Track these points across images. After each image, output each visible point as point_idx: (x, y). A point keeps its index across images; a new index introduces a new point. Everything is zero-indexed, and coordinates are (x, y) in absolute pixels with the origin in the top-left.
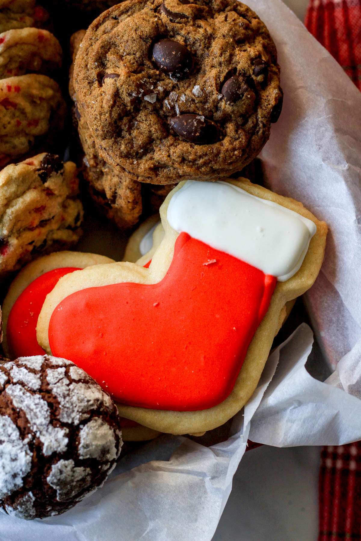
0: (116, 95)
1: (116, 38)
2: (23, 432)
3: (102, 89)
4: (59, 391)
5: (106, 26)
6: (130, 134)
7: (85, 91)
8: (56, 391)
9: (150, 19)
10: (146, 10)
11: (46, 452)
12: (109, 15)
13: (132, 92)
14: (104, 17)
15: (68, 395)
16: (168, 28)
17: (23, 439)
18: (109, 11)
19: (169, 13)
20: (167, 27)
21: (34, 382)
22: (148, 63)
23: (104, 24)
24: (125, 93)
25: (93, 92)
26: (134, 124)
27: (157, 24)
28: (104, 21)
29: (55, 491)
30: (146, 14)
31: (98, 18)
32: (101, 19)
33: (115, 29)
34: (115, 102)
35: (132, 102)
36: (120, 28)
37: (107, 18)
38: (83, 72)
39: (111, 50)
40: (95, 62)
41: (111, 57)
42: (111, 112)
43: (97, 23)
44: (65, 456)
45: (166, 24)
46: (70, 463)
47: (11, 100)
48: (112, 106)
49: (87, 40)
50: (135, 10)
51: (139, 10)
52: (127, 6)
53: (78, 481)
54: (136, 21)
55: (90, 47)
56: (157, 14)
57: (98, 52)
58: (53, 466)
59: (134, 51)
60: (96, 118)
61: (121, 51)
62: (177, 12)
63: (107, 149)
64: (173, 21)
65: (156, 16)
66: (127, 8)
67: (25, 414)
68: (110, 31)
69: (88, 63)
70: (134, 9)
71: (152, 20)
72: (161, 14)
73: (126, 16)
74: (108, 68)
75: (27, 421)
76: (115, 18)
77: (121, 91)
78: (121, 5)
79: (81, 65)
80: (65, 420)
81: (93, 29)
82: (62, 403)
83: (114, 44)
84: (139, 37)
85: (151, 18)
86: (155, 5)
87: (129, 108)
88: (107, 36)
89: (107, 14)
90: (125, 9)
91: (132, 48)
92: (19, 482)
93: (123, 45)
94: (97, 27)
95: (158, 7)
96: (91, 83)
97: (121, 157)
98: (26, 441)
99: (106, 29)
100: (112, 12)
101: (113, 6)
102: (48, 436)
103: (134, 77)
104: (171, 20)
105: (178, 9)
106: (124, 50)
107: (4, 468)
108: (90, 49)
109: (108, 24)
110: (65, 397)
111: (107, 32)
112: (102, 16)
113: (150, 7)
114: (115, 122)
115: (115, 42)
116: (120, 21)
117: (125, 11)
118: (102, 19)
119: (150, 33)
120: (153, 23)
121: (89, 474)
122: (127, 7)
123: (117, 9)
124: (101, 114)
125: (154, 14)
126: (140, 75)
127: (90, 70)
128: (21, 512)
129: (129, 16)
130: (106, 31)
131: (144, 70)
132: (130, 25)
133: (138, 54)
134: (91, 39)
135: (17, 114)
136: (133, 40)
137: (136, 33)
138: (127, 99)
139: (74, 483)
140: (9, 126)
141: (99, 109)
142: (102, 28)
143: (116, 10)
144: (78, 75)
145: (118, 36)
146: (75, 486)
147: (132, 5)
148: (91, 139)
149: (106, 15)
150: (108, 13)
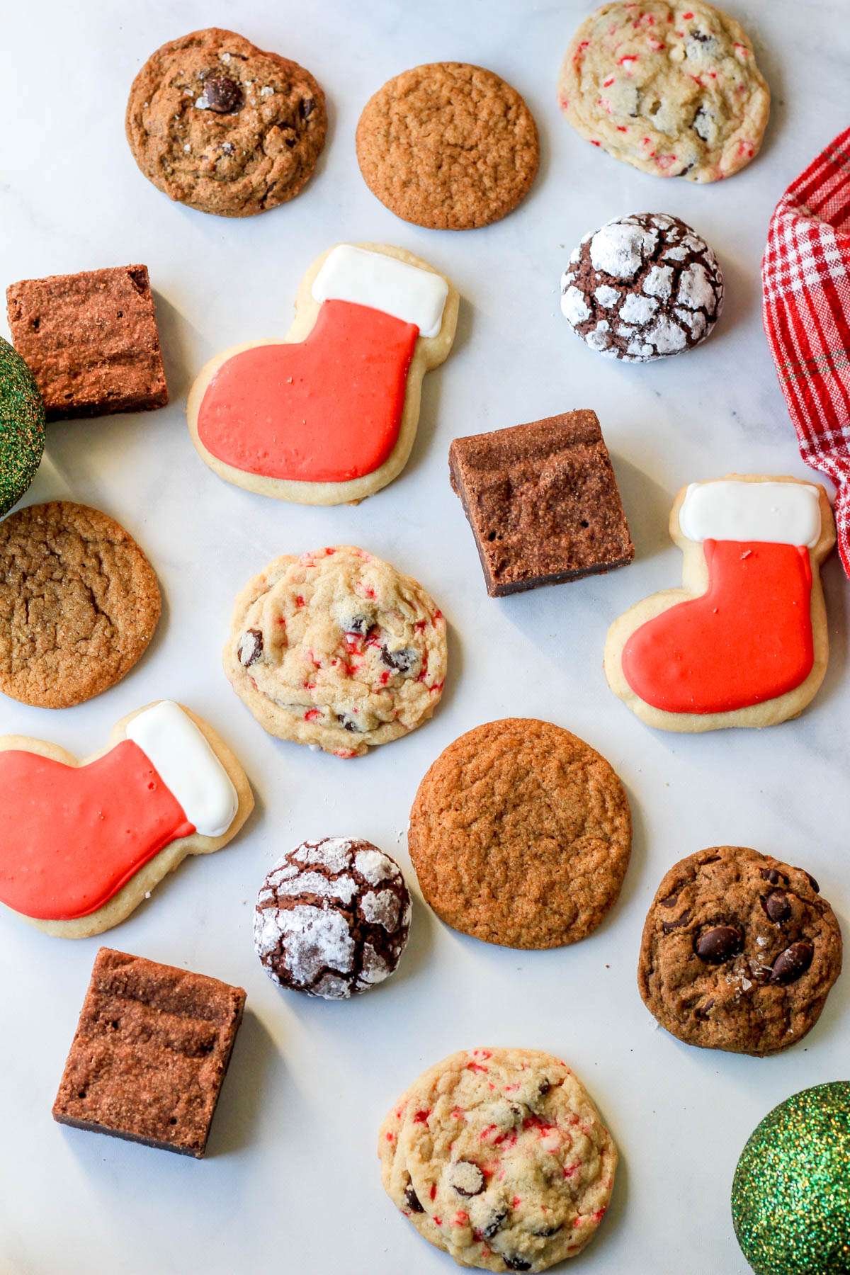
2: (318, 904)
4: (314, 858)
8: (311, 861)
11: (347, 900)
15: (323, 854)
17: (322, 908)
21: (293, 870)
29: (380, 925)
44: (362, 893)
46: (370, 893)
53: (389, 905)
58: (361, 906)
67: (306, 892)
75: (313, 895)
80: (338, 871)
82: (325, 862)
92: (349, 940)
98: (325, 907)
102: (337, 890)
107: (329, 941)
110: (322, 858)
121: (392, 894)
128: (374, 969)
139: (388, 909)
146: (391, 911)
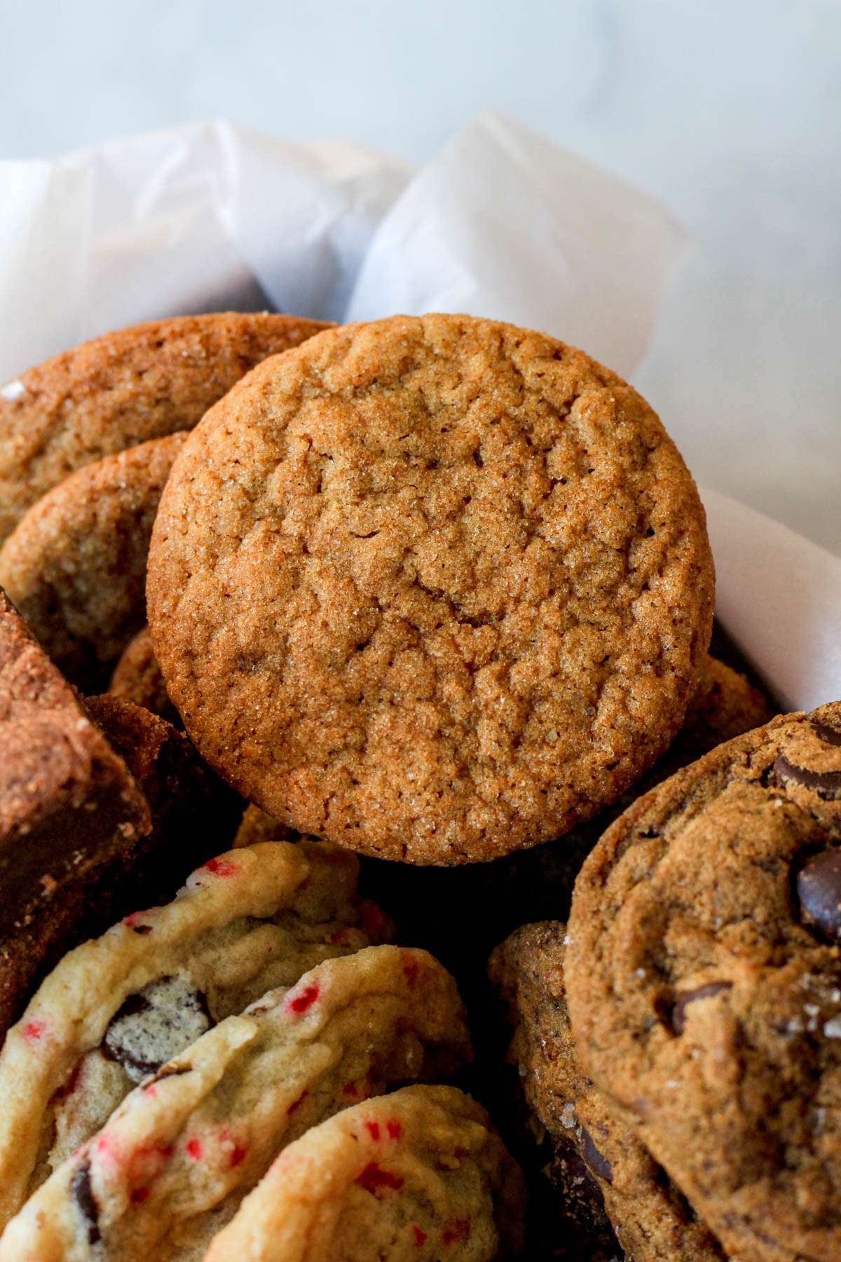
0: (740, 1041)
1: (678, 884)
3: (687, 1039)
5: (632, 864)
6: (813, 1152)
7: (629, 1061)
9: (761, 807)
10: (733, 787)
12: (630, 829)
13: (786, 1021)
14: (616, 841)
16: (821, 819)
18: (627, 820)
19: (807, 778)
20: (814, 817)
22: (796, 932)
23: (623, 860)
24: (763, 1028)
25: (661, 1059)
26: (815, 1121)
27: (786, 816)
28: (618, 853)
30: (741, 796)
31: (598, 848)
32: (607, 848)
33: (665, 861)
34: (742, 1064)
35: (794, 1051)
36: (677, 853)
37: (623, 840)
38: (606, 1008)
39: (672, 924)
40: (634, 969)
41: (677, 941)
42: (739, 1098)
43: (599, 863)
45: (810, 809)
47: (385, 1167)
48: (740, 1078)
49: (585, 917)
50: (701, 797)
51: (715, 794)
52: (673, 790)
54: (723, 821)
55: (600, 934)
56: (772, 790)
57: (636, 939)
59: (745, 905)
60: (696, 1129)
61: (705, 917)
62: (831, 770)
63: (755, 1214)
64: (829, 797)
65: (772, 797)
66: (679, 797)
68: (648, 874)
69: (612, 980)
70: (698, 793)
71: (766, 807)
72: (783, 788)
73: (682, 819)
74: (678, 978)
76: (651, 835)
77: (750, 1027)
78: (655, 795)
79: (594, 992)
81: (593, 884)
83: (678, 906)
84: (748, 862)
85: (760, 802)
86: (755, 767)
87: (787, 1074)
88: (646, 887)
89: (621, 828)
90: (673, 800)
91: (737, 899)
93: (705, 898)
94: (603, 874)
95: (766, 772)
96: (641, 1035)
97: (806, 1228)
99: (632, 870)
100: (636, 819)
101: (634, 800)
103: (777, 976)
104: (822, 796)
105: (830, 761)
106: (713, 914)
108: (604, 940)
109: (636, 856)
111: (641, 879)
112: (608, 839)
113: (745, 776)
114: (761, 1125)
115: (677, 898)
116: (667, 838)
117: (672, 806)
118: (610, 849)
119: (777, 843)
120: (773, 814)
122: (676, 793)
123: (650, 807)
124: (709, 1112)
125: (765, 791)
126: (788, 969)
127: (626, 996)
129: (691, 816)
130: (636, 876)
131: (791, 956)
132: (709, 837)
133: (760, 914)
134: (596, 912)
135: (410, 1209)
136: (731, 874)
137: (736, 855)
138: (777, 1047)
140: (396, 1250)
141: (698, 1098)
142: (619, 874)
143: (646, 810)
144: (591, 1024)
145: (682, 876)
147: (690, 785)
148: (662, 1225)
149: (620, 833)
150: (625, 826)
